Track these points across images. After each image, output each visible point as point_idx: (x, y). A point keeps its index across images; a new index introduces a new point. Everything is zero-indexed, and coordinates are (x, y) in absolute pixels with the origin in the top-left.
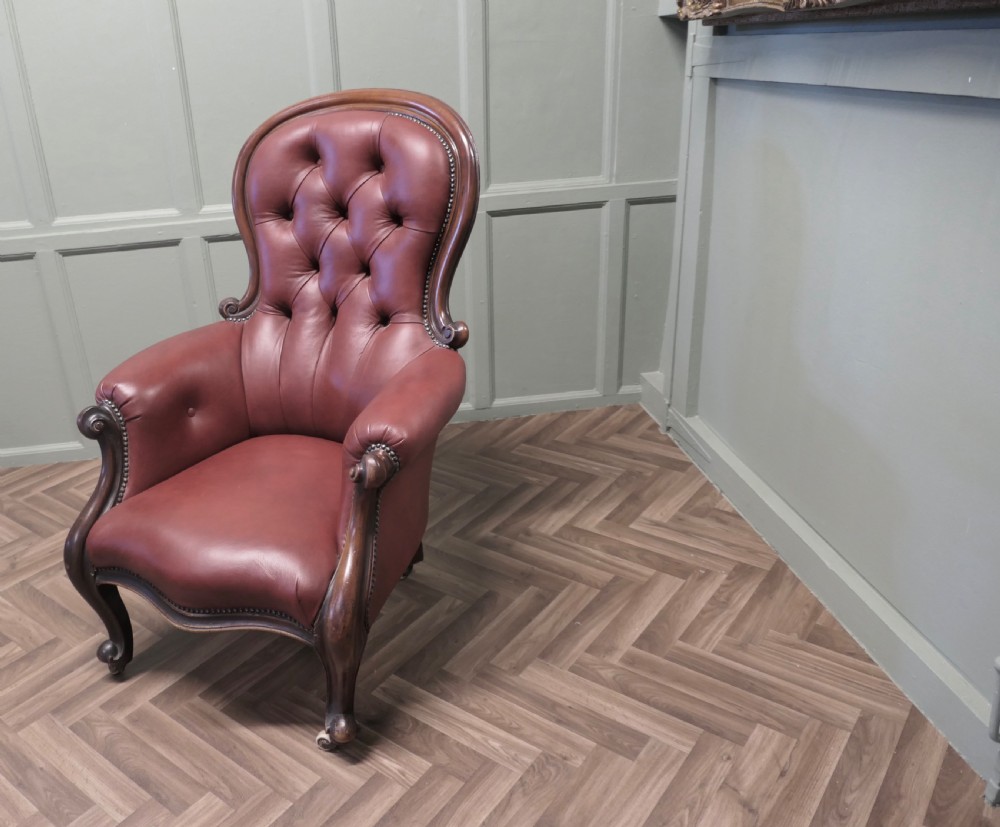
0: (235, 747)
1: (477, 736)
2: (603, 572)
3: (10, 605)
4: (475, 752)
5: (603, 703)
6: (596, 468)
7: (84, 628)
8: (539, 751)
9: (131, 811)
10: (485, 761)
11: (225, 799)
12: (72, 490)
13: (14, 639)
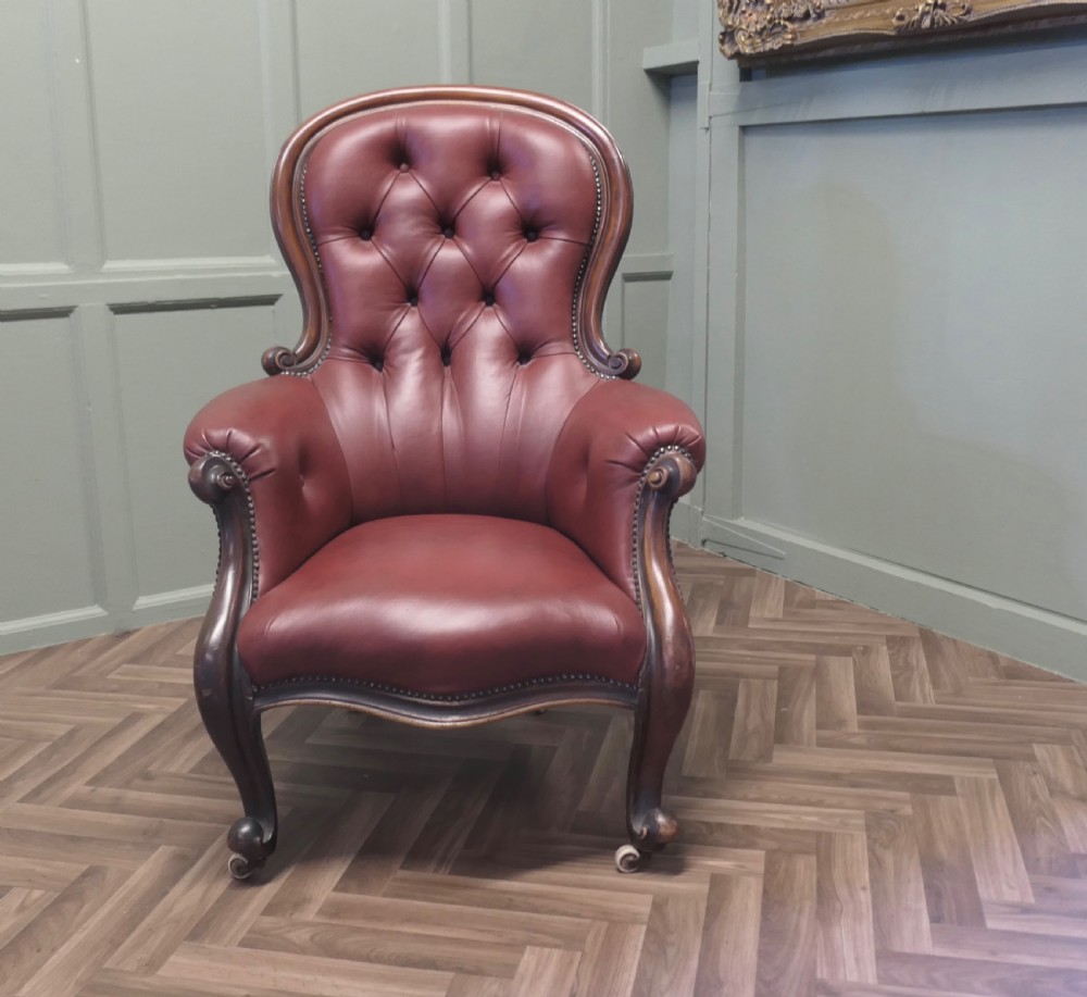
0: (512, 900)
1: (786, 817)
2: (764, 666)
4: (797, 830)
7: (128, 847)
8: (860, 812)
13: (14, 884)
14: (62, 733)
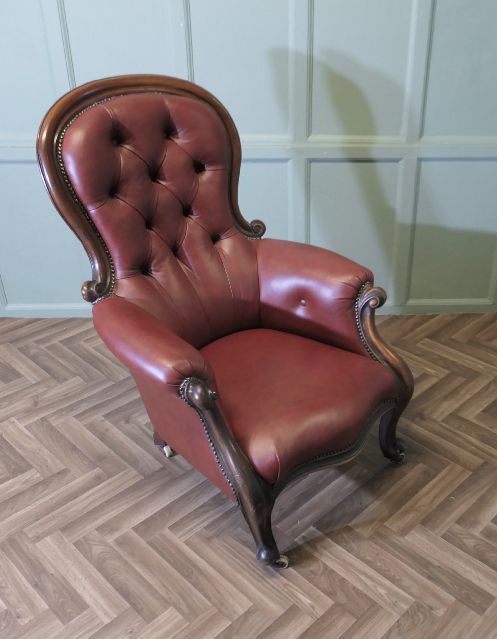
0: (192, 573)
2: (476, 457)
3: (33, 437)
4: (366, 596)
5: (464, 566)
6: (480, 366)
7: (86, 462)
8: (413, 600)
9: (115, 616)
10: (373, 604)
11: (182, 613)
12: (82, 343)
13: (35, 466)
14: (122, 378)
